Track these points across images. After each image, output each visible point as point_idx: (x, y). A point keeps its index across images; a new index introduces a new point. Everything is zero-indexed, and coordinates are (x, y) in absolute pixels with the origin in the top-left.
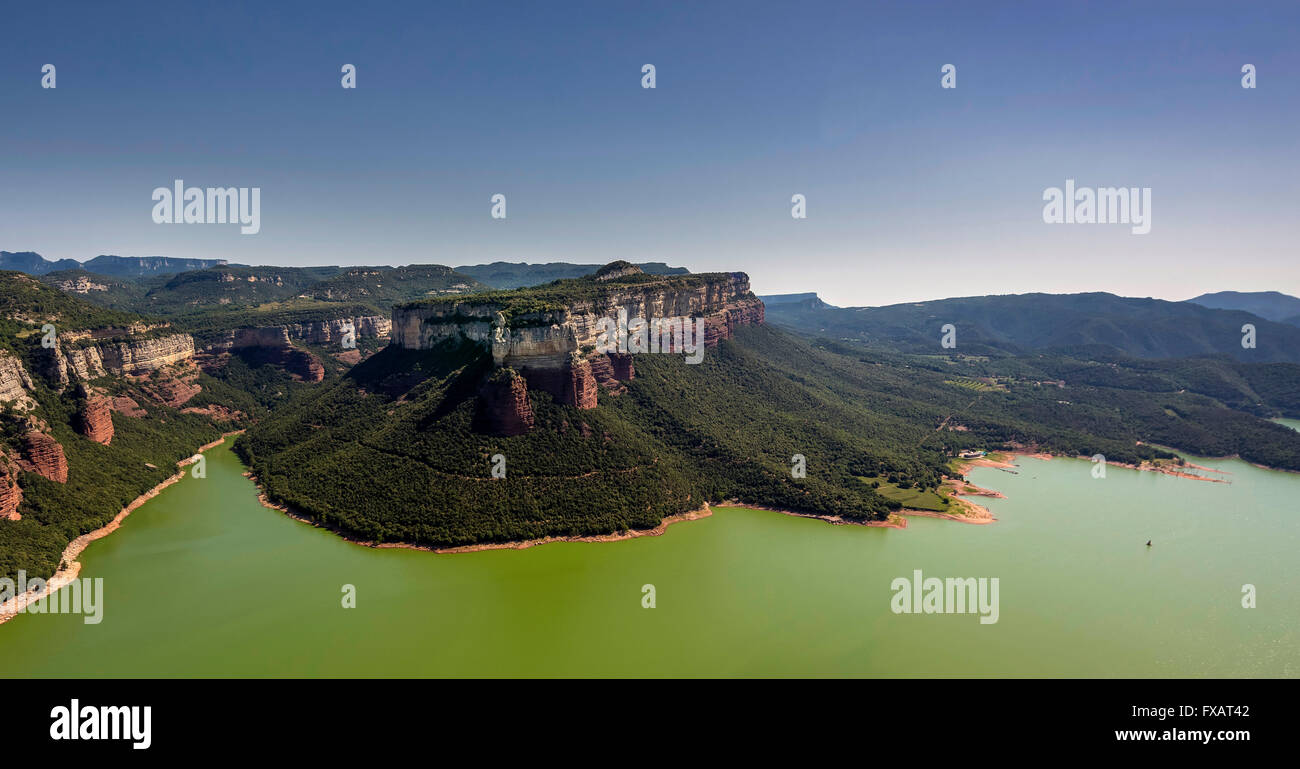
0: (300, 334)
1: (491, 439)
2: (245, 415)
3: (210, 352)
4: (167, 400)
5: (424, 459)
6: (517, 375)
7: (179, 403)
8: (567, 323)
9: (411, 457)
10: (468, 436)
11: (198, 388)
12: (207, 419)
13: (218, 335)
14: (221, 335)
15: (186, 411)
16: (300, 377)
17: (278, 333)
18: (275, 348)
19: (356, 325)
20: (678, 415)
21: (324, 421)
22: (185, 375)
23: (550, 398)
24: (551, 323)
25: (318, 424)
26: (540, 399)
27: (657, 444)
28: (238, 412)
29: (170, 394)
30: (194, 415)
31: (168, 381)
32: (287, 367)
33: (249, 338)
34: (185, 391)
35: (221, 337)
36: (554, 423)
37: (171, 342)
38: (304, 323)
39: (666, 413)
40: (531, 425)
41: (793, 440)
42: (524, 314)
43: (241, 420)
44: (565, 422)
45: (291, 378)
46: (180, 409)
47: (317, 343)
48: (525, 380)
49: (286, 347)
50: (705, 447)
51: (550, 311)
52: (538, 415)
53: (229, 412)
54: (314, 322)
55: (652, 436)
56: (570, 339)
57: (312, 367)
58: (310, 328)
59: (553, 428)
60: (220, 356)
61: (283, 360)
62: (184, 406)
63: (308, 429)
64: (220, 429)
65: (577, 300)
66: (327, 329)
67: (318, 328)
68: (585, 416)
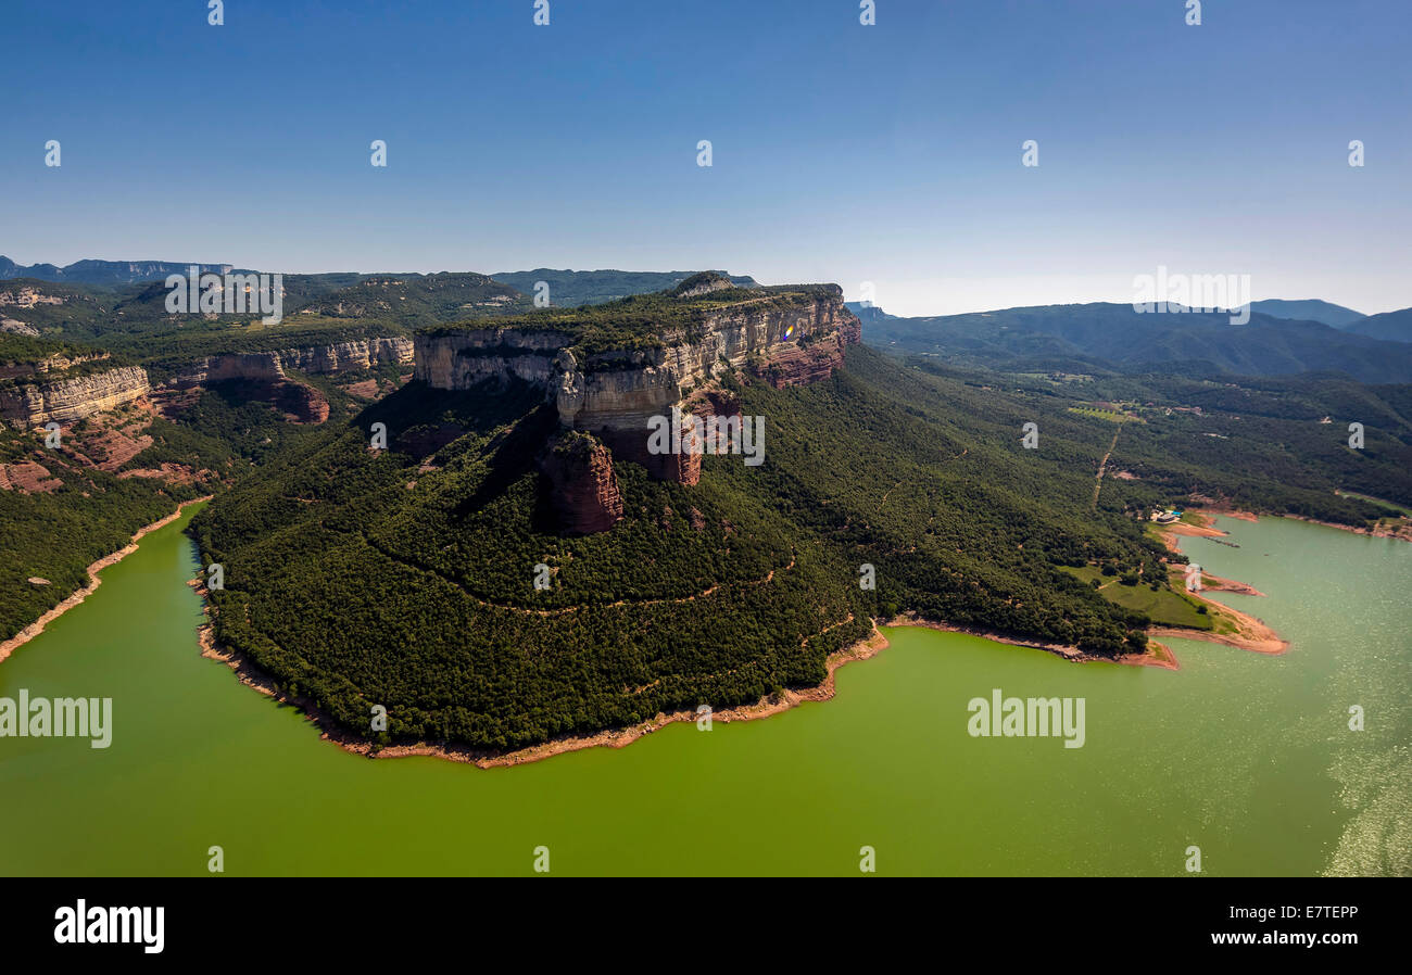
0: (298, 362)
1: (562, 542)
2: (216, 475)
3: (174, 387)
4: (96, 462)
5: (458, 577)
6: (598, 444)
7: (116, 464)
8: (665, 365)
9: (439, 572)
10: (526, 539)
11: (147, 441)
12: (159, 484)
13: (186, 365)
14: (190, 365)
15: (126, 475)
16: (296, 417)
17: (266, 361)
18: (263, 381)
19: (372, 349)
20: (808, 481)
21: (316, 492)
22: (129, 423)
23: (644, 473)
24: (644, 364)
25: (309, 497)
26: (630, 475)
27: (786, 526)
28: (205, 471)
29: (102, 451)
30: (137, 480)
31: (99, 435)
32: (279, 404)
33: (228, 369)
34: (124, 448)
35: (191, 367)
36: (652, 511)
37: (110, 380)
38: (303, 348)
39: (792, 478)
40: (618, 515)
41: (959, 512)
42: (604, 352)
43: (209, 481)
44: (668, 509)
45: (284, 419)
46: (116, 473)
47: (320, 372)
48: (609, 451)
49: (277, 379)
50: (852, 529)
51: (642, 348)
52: (628, 500)
53: (192, 472)
54: (316, 346)
55: (777, 513)
56: (670, 388)
57: (312, 404)
58: (310, 354)
59: (651, 520)
60: (189, 391)
61: (274, 396)
62: (123, 468)
63: (294, 506)
64: (178, 496)
65: (667, 326)
66: (333, 355)
67: (321, 354)
68: (694, 497)
